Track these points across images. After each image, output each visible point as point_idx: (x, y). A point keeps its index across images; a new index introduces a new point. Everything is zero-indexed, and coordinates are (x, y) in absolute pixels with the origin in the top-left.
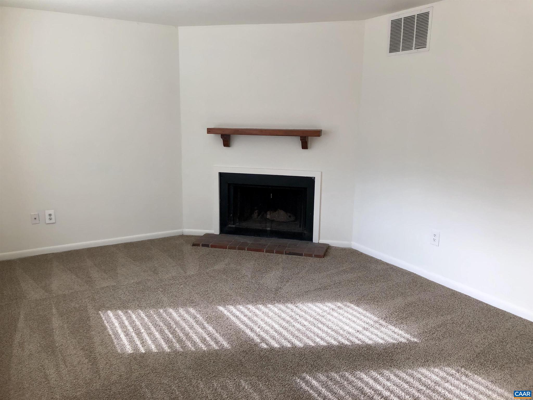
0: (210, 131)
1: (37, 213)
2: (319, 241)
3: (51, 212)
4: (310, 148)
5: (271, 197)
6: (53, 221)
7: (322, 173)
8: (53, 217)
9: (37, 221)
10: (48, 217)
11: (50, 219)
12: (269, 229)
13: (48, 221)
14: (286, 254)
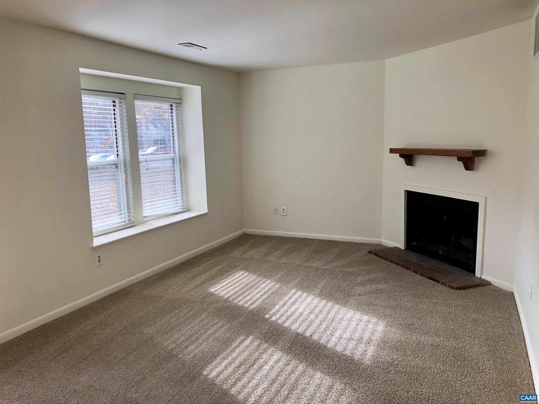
0: (392, 151)
1: (276, 207)
2: (481, 276)
3: (284, 207)
4: (477, 170)
5: (445, 220)
6: (285, 214)
7: (486, 198)
8: (285, 211)
9: (276, 212)
10: (282, 211)
11: (284, 212)
12: (441, 253)
13: (282, 214)
14: (427, 278)
